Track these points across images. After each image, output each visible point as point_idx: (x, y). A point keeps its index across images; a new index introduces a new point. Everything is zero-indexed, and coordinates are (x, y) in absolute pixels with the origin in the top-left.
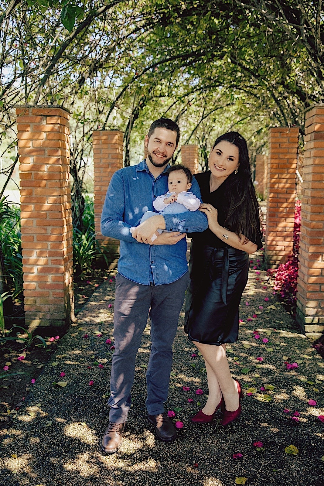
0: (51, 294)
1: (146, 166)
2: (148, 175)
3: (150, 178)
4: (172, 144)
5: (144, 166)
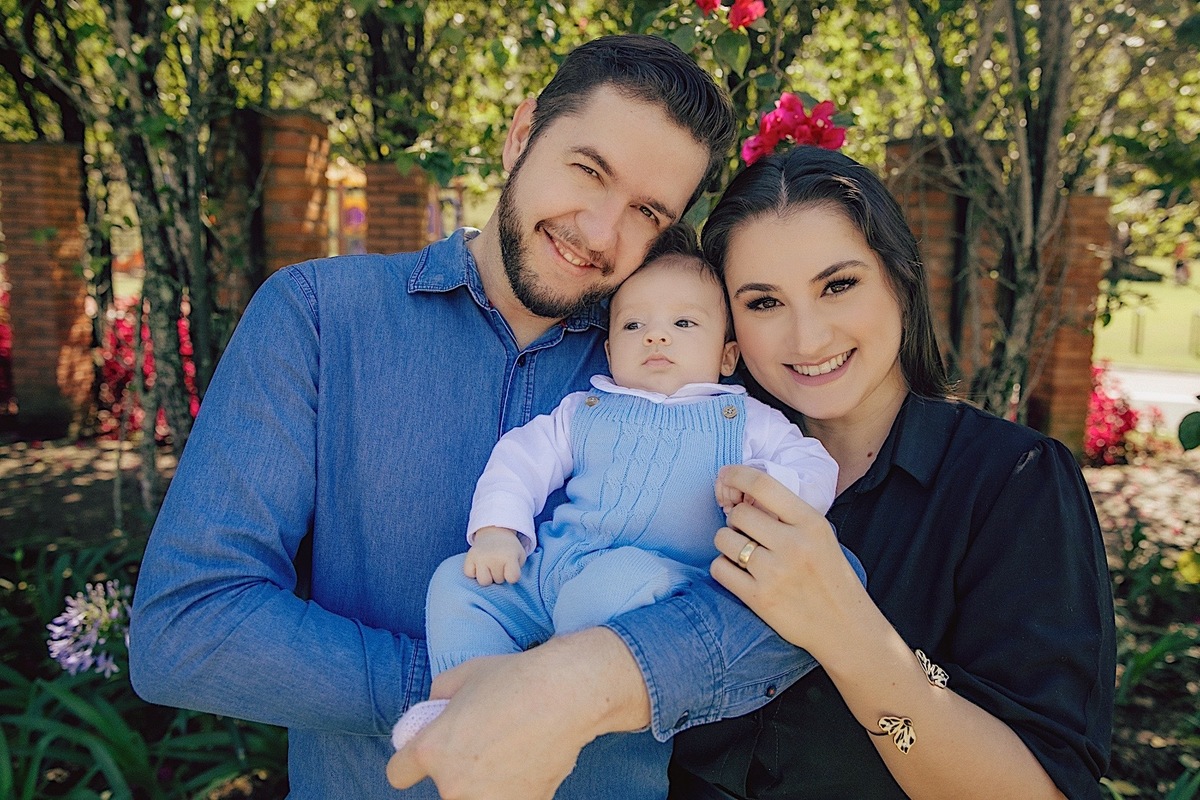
1: (471, 265)
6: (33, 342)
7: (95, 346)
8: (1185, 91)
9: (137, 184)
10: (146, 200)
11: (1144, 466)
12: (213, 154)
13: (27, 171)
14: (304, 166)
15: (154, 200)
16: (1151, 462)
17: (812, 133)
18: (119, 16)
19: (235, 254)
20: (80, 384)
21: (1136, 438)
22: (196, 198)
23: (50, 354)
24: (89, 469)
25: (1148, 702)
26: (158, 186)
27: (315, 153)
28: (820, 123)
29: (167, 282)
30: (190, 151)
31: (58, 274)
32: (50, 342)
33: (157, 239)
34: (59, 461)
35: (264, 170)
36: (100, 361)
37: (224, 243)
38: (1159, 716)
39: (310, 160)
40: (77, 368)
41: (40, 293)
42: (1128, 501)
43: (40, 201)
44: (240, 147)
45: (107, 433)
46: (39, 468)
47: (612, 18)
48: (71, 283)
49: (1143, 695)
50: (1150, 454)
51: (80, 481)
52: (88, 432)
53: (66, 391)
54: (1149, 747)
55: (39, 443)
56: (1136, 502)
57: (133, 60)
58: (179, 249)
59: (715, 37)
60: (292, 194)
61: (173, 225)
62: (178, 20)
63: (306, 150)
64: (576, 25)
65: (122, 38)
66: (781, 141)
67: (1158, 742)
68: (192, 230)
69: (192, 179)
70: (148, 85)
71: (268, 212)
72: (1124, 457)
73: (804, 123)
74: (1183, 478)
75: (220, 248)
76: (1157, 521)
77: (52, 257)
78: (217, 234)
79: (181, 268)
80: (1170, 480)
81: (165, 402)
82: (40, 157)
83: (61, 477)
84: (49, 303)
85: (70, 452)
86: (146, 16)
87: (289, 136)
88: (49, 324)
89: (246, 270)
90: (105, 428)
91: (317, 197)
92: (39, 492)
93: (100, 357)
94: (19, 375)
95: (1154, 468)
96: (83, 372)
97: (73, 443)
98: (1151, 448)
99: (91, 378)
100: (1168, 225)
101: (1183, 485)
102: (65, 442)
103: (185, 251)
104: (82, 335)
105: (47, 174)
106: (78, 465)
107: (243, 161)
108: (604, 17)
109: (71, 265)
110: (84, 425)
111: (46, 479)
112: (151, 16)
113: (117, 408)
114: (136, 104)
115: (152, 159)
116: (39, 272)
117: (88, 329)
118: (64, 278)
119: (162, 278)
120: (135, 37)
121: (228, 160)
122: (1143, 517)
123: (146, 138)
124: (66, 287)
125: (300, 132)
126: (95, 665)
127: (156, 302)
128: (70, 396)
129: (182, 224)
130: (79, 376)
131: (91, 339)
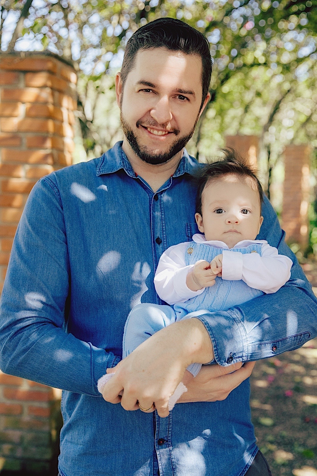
0: (26, 410)
1: (124, 158)
2: (134, 181)
3: (140, 188)
4: (191, 93)
5: (118, 160)
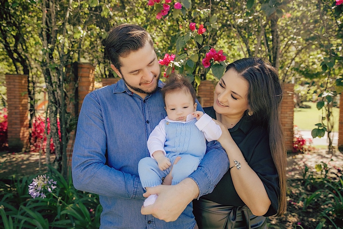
5: (124, 87)
6: (13, 126)
7: (30, 128)
8: (311, 57)
9: (47, 81)
10: (49, 85)
11: (308, 154)
12: (66, 74)
13: (14, 82)
14: (89, 77)
15: (52, 85)
16: (310, 153)
17: (218, 57)
18: (44, 40)
19: (71, 99)
20: (26, 137)
21: (306, 147)
22: (62, 84)
23: (18, 129)
24: (28, 159)
25: (311, 210)
26: (53, 82)
27: (91, 74)
28: (220, 55)
29: (54, 105)
30: (61, 73)
31: (21, 108)
32: (19, 126)
33: (52, 95)
34: (20, 158)
35: (79, 78)
36: (31, 132)
37: (69, 96)
38: (314, 214)
39: (90, 76)
40: (25, 133)
41: (16, 113)
42: (304, 162)
43: (17, 89)
44: (73, 72)
45: (32, 151)
46: (14, 159)
47: (165, 42)
48: (24, 111)
49: (310, 209)
50: (309, 151)
51: (25, 162)
52: (27, 150)
53: (22, 139)
54: (312, 221)
55: (14, 153)
56: (306, 163)
57: (48, 50)
58: (57, 97)
59: (195, 36)
60: (86, 84)
61: (56, 91)
62: (60, 40)
63: (89, 73)
64: (156, 44)
65: (45, 45)
66: (211, 59)
67: (314, 220)
68: (61, 92)
69: (61, 80)
70: (51, 56)
71: (79, 89)
72: (303, 152)
73: (216, 55)
74: (318, 157)
75: (68, 97)
76: (312, 167)
77: (19, 104)
78: (67, 93)
79: (58, 102)
80: (315, 157)
81: (53, 136)
82: (18, 78)
83: (20, 161)
84: (18, 116)
85: (23, 155)
86: (51, 40)
87: (85, 69)
88: (18, 122)
89: (74, 103)
90: (32, 149)
91: (92, 85)
92: (15, 165)
93: (30, 130)
94: (9, 135)
95: (310, 154)
96: (27, 134)
97: (23, 153)
98: (310, 149)
99: (28, 136)
100: (310, 91)
101: (318, 158)
102: (21, 153)
103: (59, 98)
104: (27, 124)
105: (19, 83)
106: (25, 158)
107: (73, 75)
108: (163, 42)
109: (25, 106)
110: (27, 148)
111: (16, 162)
112: (52, 40)
113: (35, 144)
114: (48, 61)
115: (51, 74)
116: (16, 108)
117: (28, 123)
118: (23, 109)
119: (53, 104)
120: (49, 44)
121: (70, 75)
122: (308, 166)
123: (50, 69)
124: (23, 112)
125: (88, 68)
126: (40, 196)
127: (51, 111)
128: (23, 141)
129: (58, 91)
130: (25, 135)
131: (29, 125)
